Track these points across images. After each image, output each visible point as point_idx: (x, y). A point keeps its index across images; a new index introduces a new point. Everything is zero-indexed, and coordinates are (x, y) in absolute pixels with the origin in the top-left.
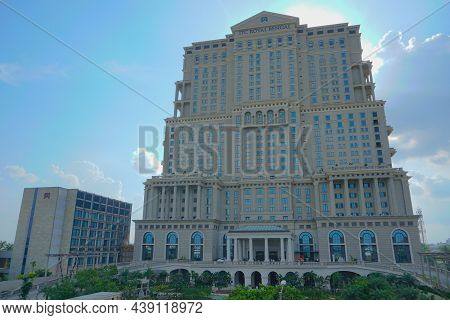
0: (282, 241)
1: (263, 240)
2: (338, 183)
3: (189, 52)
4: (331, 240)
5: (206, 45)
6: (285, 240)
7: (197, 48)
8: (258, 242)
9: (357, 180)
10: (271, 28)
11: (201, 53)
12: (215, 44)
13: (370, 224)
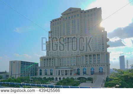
0: (68, 71)
1: (67, 70)
2: (86, 56)
3: (52, 23)
4: (83, 70)
5: (56, 20)
6: (69, 70)
7: (53, 21)
8: (66, 71)
9: (91, 55)
10: (73, 13)
11: (54, 22)
12: (58, 19)
13: (93, 66)
